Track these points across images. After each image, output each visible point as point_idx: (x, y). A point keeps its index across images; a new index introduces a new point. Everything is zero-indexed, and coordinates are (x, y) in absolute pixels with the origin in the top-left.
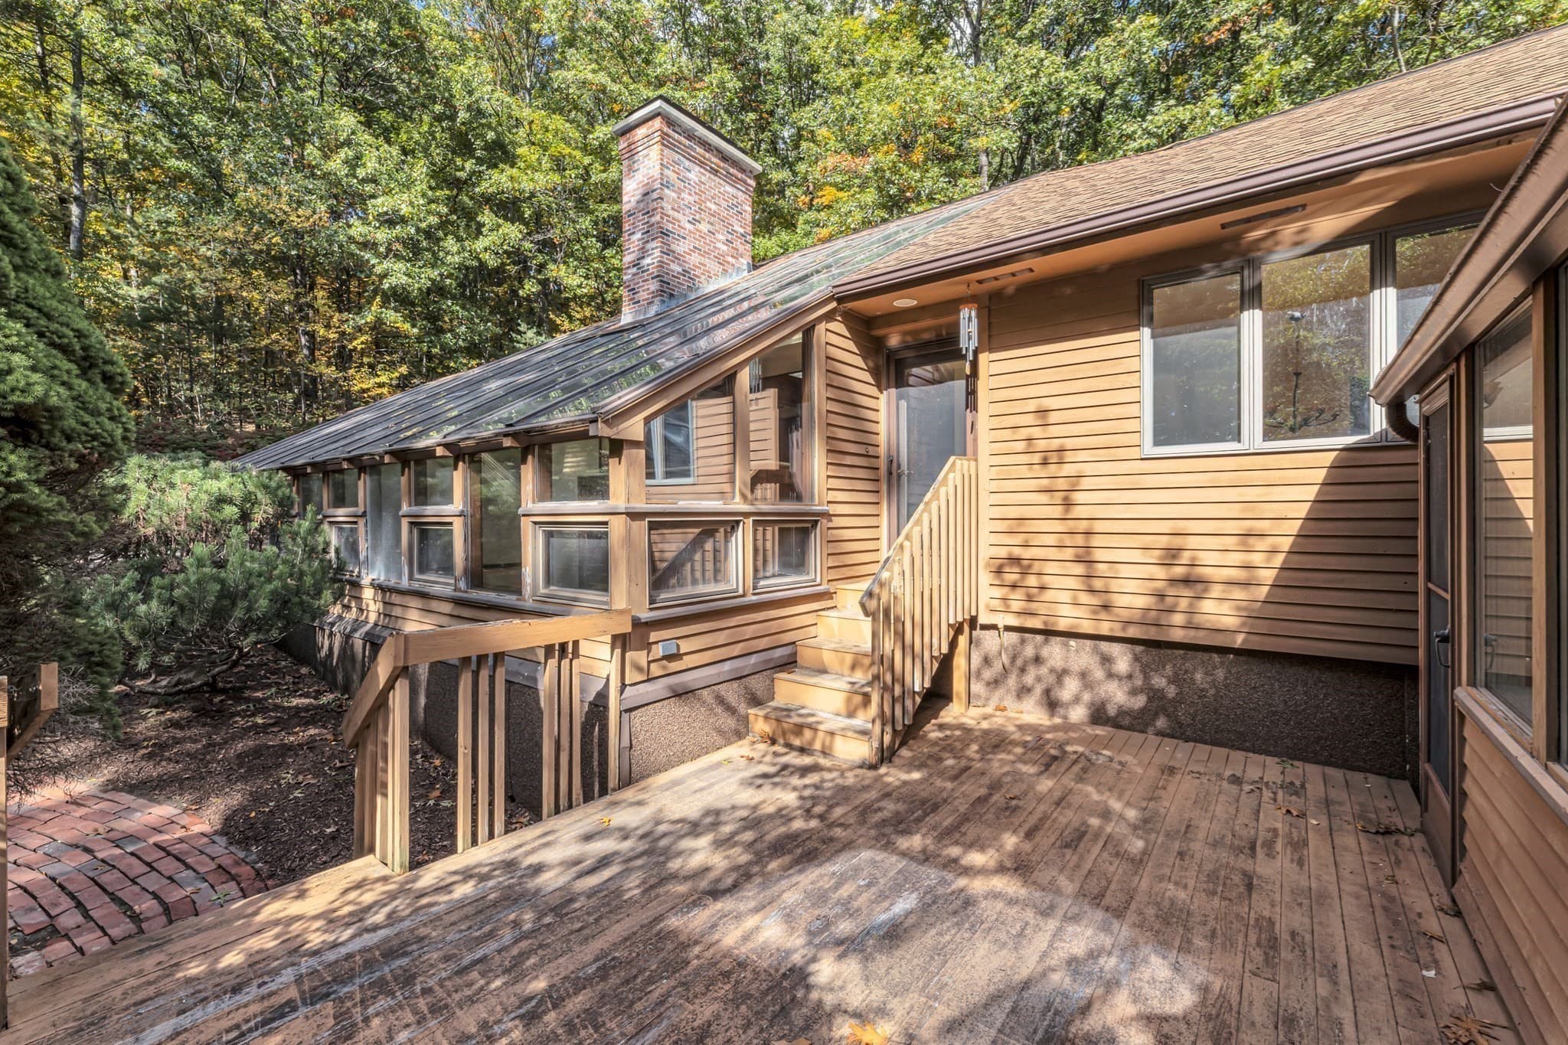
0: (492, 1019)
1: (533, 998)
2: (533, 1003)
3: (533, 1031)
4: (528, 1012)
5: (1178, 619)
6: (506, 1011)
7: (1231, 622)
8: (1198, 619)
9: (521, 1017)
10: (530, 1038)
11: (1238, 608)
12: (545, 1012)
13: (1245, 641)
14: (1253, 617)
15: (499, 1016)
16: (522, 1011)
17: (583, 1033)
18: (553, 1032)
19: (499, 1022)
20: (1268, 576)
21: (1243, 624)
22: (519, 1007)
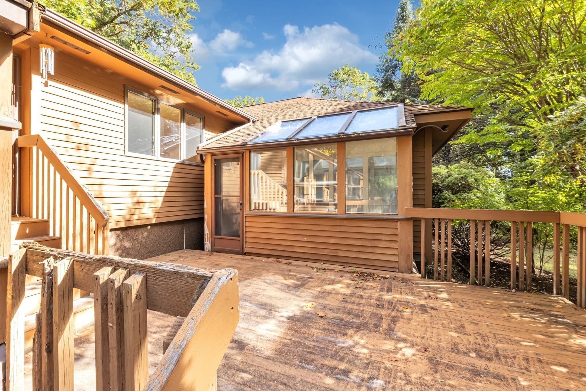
0: (355, 385)
1: (336, 378)
2: (339, 376)
3: (351, 368)
4: (344, 375)
5: (136, 217)
6: (348, 383)
7: (151, 215)
8: (142, 216)
9: (347, 376)
10: (354, 367)
11: (153, 210)
12: (341, 370)
13: (156, 221)
14: (158, 213)
15: (352, 384)
16: (344, 378)
17: (342, 355)
18: (347, 363)
19: (355, 382)
20: (161, 199)
21: (155, 215)
22: (344, 380)
